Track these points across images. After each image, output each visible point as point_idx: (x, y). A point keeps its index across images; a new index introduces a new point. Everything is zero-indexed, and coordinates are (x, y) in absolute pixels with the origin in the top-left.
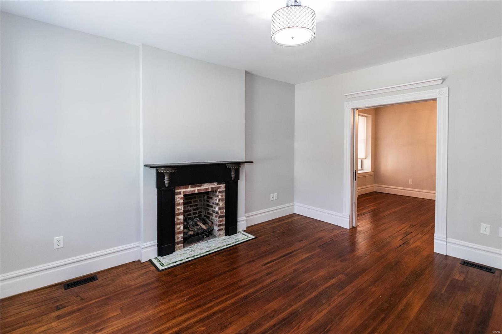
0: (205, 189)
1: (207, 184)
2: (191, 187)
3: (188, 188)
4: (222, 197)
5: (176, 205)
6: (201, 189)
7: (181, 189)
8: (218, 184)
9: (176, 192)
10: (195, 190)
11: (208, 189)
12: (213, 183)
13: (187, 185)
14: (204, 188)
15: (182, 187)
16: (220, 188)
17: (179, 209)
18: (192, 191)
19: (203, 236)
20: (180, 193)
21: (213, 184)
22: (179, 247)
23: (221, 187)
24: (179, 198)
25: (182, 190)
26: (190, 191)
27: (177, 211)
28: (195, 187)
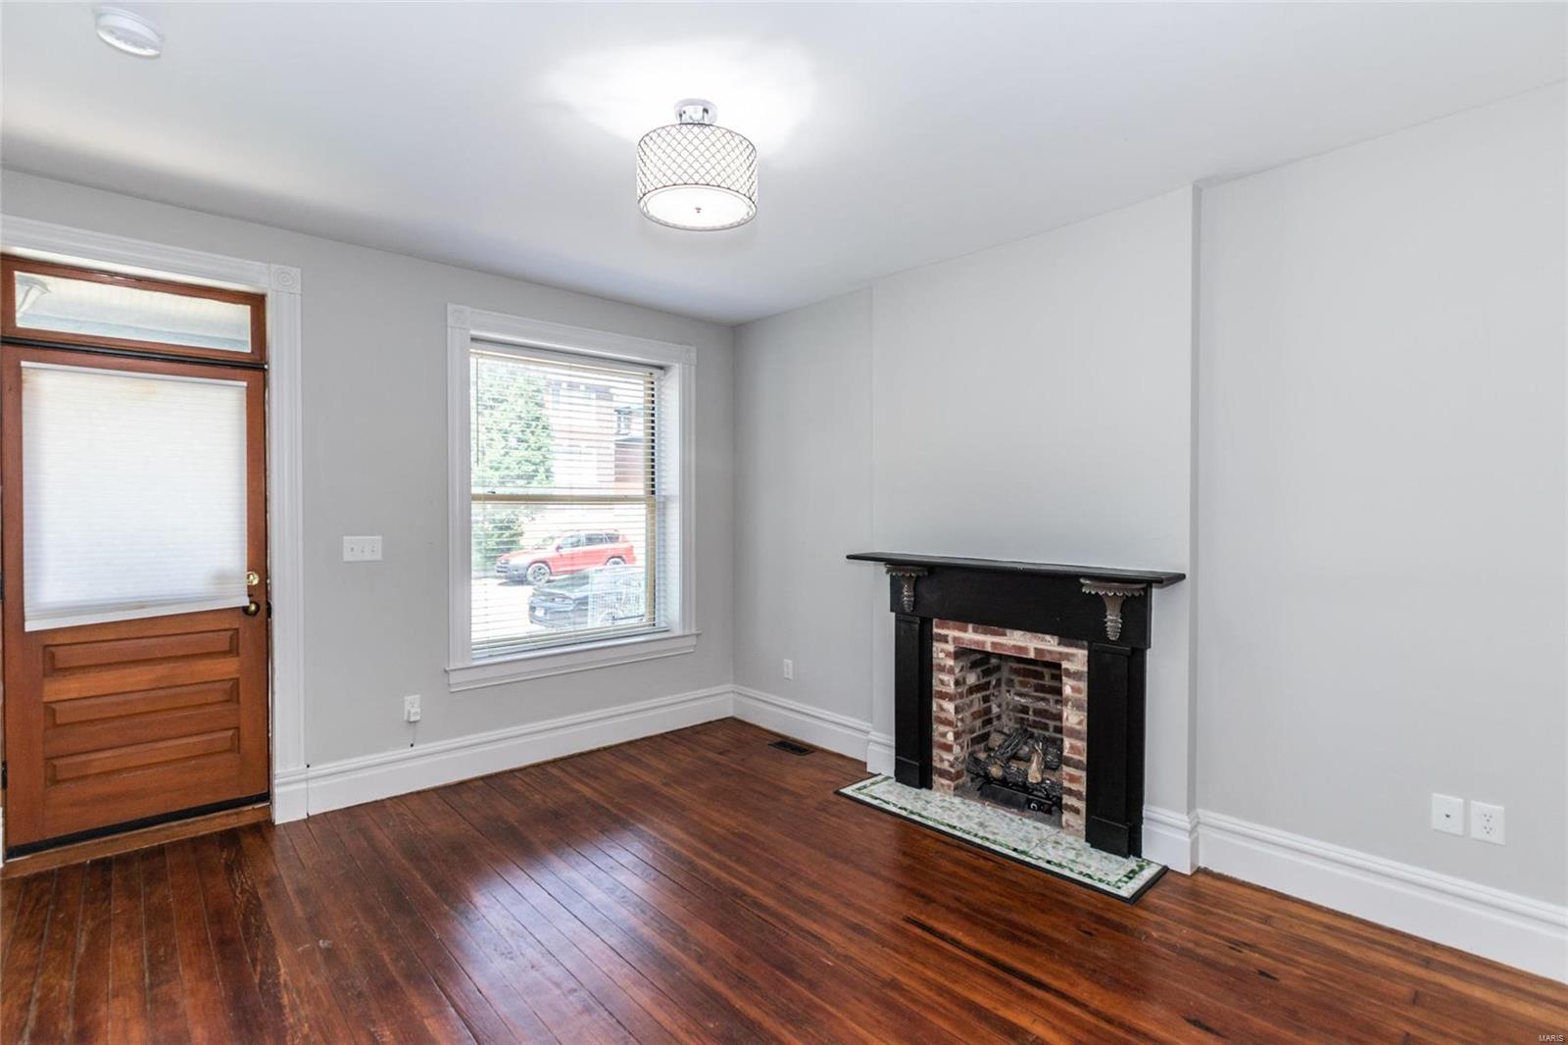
0: (1014, 646)
1: (1020, 633)
2: (975, 631)
3: (966, 631)
4: (1077, 695)
5: (934, 668)
6: (1002, 645)
7: (948, 628)
8: (1059, 644)
9: (936, 634)
10: (983, 643)
11: (1024, 649)
12: (1040, 635)
13: (963, 622)
14: (1012, 643)
15: (951, 623)
16: (1069, 660)
17: (942, 682)
18: (977, 643)
19: (1029, 801)
20: (944, 639)
21: (1043, 640)
22: (942, 785)
23: (1073, 655)
24: (942, 651)
25: (952, 633)
26: (970, 640)
27: (937, 686)
28: (985, 633)
